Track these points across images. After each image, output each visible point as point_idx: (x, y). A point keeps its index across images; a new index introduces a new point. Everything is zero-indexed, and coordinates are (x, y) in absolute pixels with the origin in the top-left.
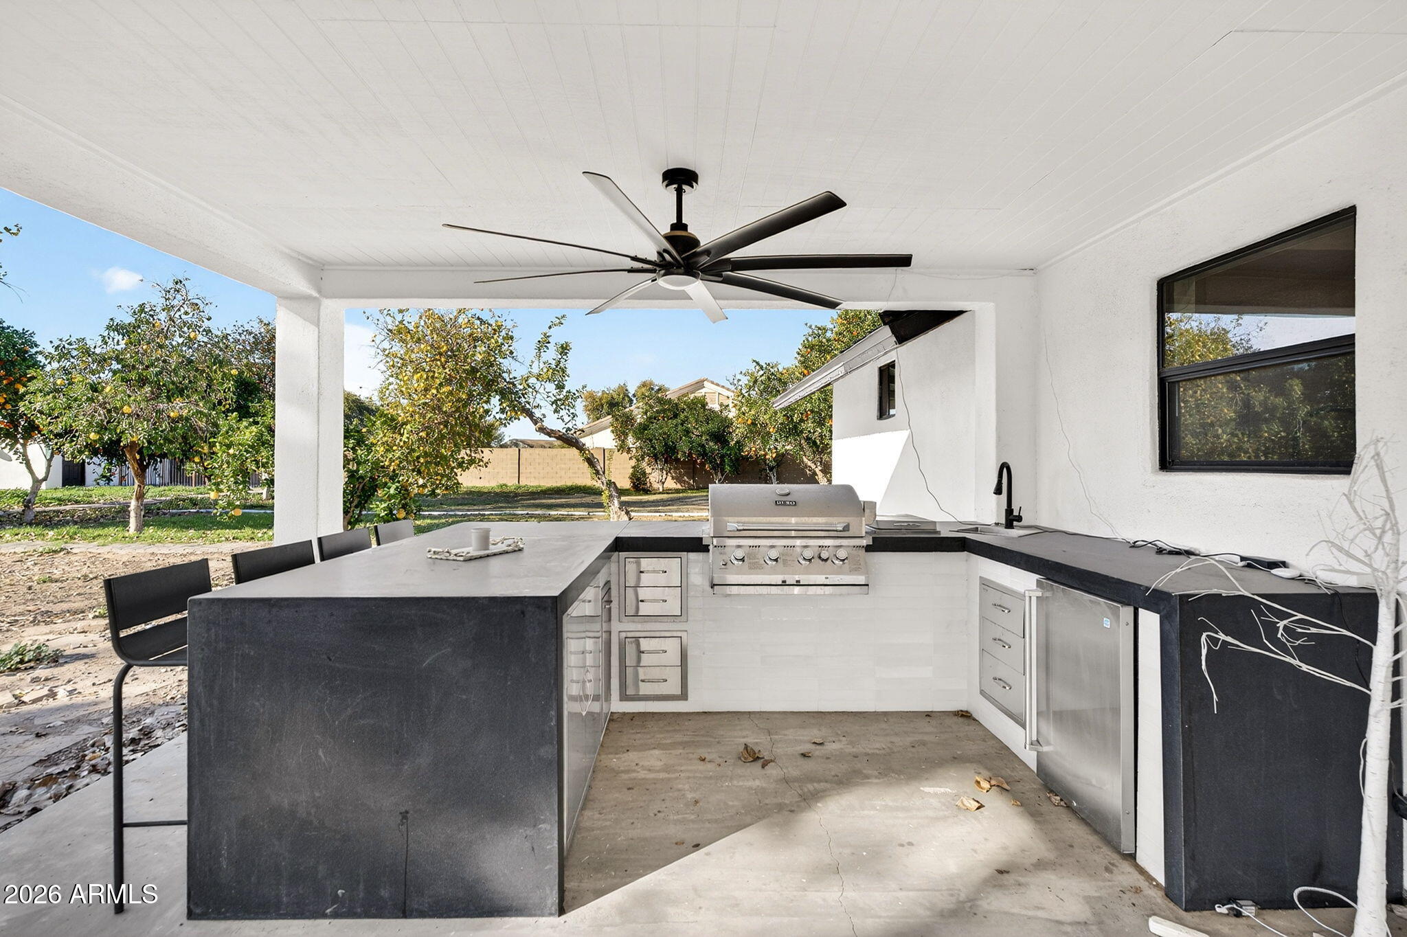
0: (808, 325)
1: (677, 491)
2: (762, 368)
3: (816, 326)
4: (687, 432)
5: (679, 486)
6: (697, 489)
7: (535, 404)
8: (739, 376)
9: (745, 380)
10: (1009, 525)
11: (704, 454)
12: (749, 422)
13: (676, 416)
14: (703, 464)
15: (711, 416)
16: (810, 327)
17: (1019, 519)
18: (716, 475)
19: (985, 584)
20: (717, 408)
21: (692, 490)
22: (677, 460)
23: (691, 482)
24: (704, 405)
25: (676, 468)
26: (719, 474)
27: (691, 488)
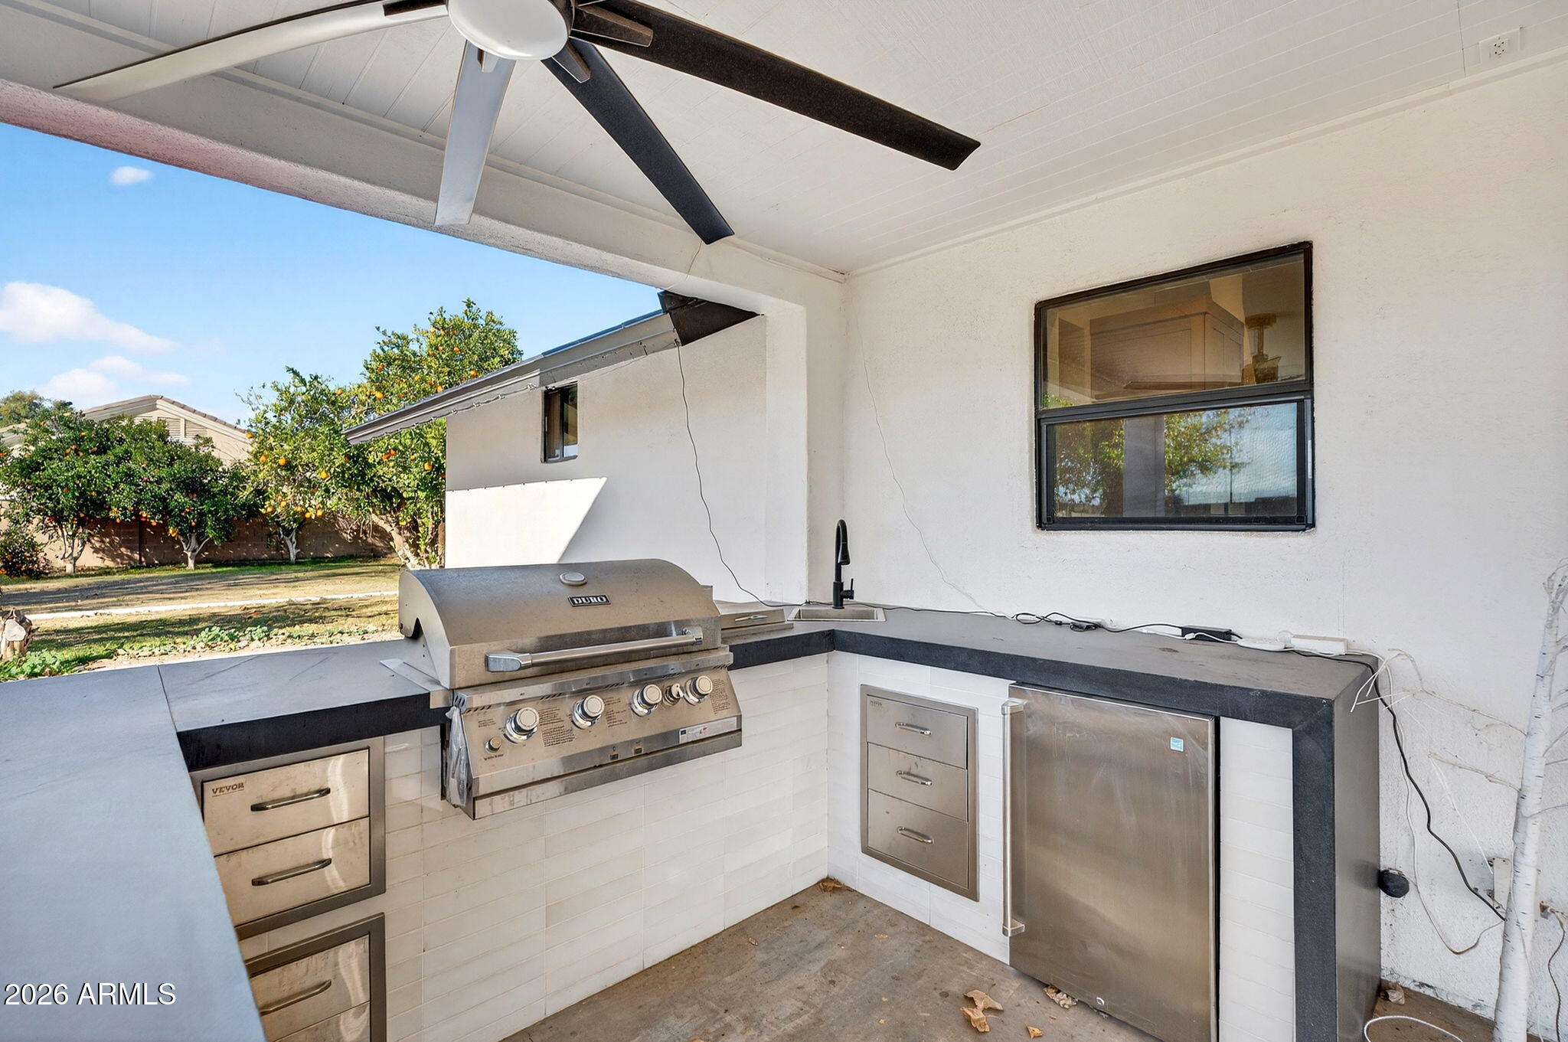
0: (381, 330)
1: (106, 571)
2: (303, 381)
3: (393, 334)
4: (129, 476)
5: (109, 563)
6: (148, 566)
8: (258, 391)
9: (272, 398)
10: (838, 603)
11: (166, 512)
12: (282, 462)
13: (102, 450)
14: (163, 527)
15: (176, 454)
16: (384, 333)
17: (850, 594)
18: (187, 542)
19: (871, 696)
20: (189, 442)
21: (139, 568)
22: (107, 521)
23: (137, 556)
24: (163, 436)
25: (102, 535)
26: (193, 541)
27: (139, 566)
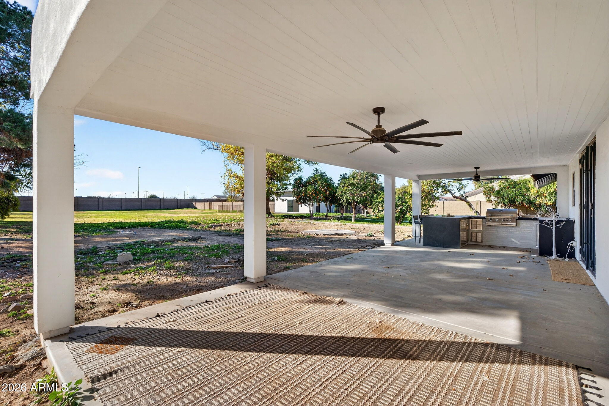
7: (453, 189)
